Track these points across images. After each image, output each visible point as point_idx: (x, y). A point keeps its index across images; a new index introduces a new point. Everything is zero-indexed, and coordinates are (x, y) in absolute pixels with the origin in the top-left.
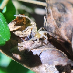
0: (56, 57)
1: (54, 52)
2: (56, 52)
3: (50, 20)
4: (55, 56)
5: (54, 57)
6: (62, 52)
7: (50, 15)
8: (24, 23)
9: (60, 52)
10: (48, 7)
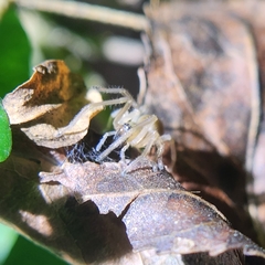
0: (184, 221)
1: (176, 204)
3: (162, 82)
4: (182, 218)
8: (64, 94)
9: (201, 204)
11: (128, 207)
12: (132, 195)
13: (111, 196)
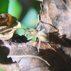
0: (34, 67)
1: (34, 61)
2: (37, 60)
3: (45, 18)
4: (34, 65)
5: (32, 67)
6: (44, 61)
7: (46, 13)
9: (42, 61)
10: (44, 3)
11: (20, 60)
12: (22, 56)
13: (16, 56)
